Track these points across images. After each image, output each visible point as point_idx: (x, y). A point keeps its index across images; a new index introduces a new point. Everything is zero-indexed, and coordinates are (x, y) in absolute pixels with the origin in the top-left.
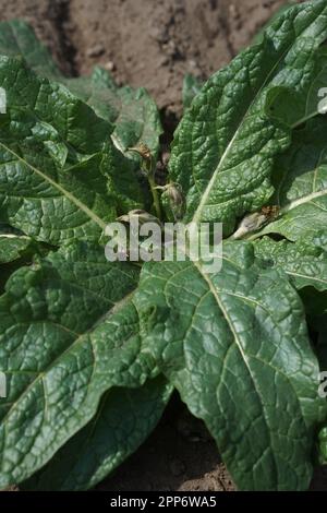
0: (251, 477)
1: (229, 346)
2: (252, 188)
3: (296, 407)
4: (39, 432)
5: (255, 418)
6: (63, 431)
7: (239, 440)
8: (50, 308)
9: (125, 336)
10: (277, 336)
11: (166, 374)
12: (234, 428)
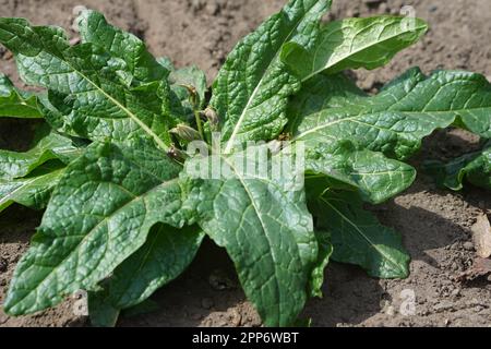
0: (260, 294)
1: (247, 206)
2: (271, 119)
3: (296, 250)
4: (103, 256)
5: (264, 253)
6: (120, 255)
7: (252, 265)
8: (115, 173)
9: (170, 199)
10: (284, 202)
11: (200, 223)
12: (248, 257)
